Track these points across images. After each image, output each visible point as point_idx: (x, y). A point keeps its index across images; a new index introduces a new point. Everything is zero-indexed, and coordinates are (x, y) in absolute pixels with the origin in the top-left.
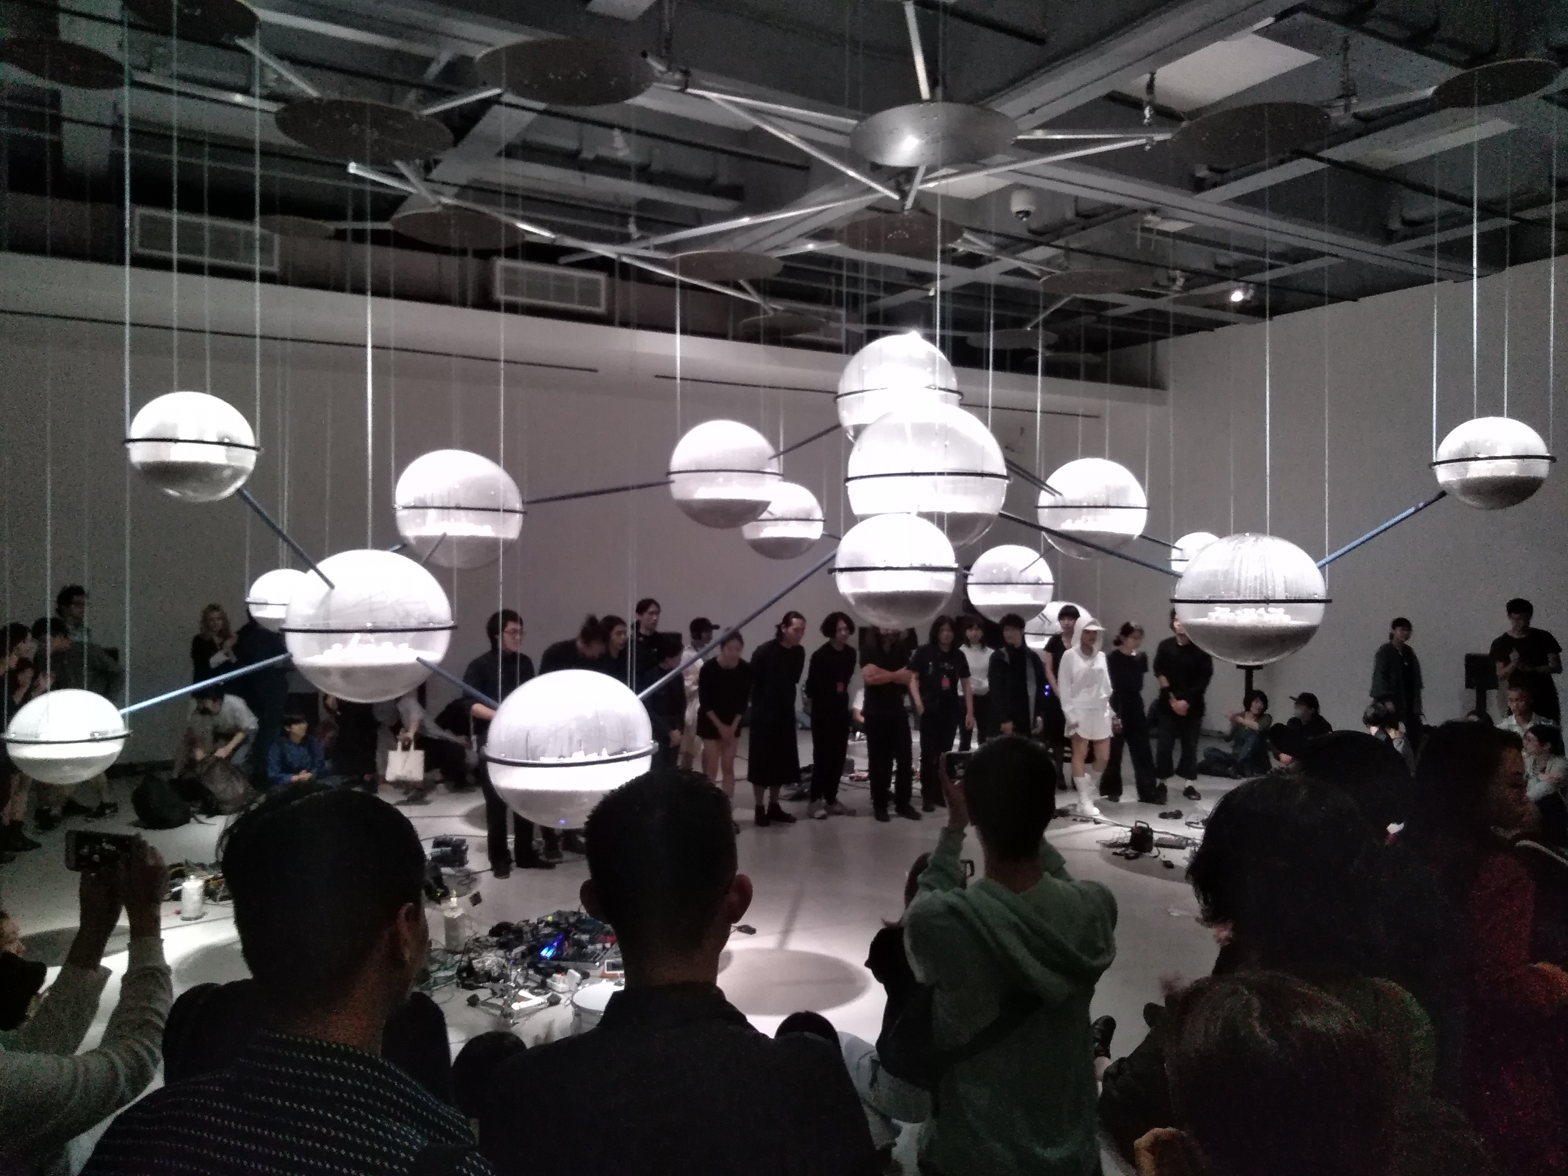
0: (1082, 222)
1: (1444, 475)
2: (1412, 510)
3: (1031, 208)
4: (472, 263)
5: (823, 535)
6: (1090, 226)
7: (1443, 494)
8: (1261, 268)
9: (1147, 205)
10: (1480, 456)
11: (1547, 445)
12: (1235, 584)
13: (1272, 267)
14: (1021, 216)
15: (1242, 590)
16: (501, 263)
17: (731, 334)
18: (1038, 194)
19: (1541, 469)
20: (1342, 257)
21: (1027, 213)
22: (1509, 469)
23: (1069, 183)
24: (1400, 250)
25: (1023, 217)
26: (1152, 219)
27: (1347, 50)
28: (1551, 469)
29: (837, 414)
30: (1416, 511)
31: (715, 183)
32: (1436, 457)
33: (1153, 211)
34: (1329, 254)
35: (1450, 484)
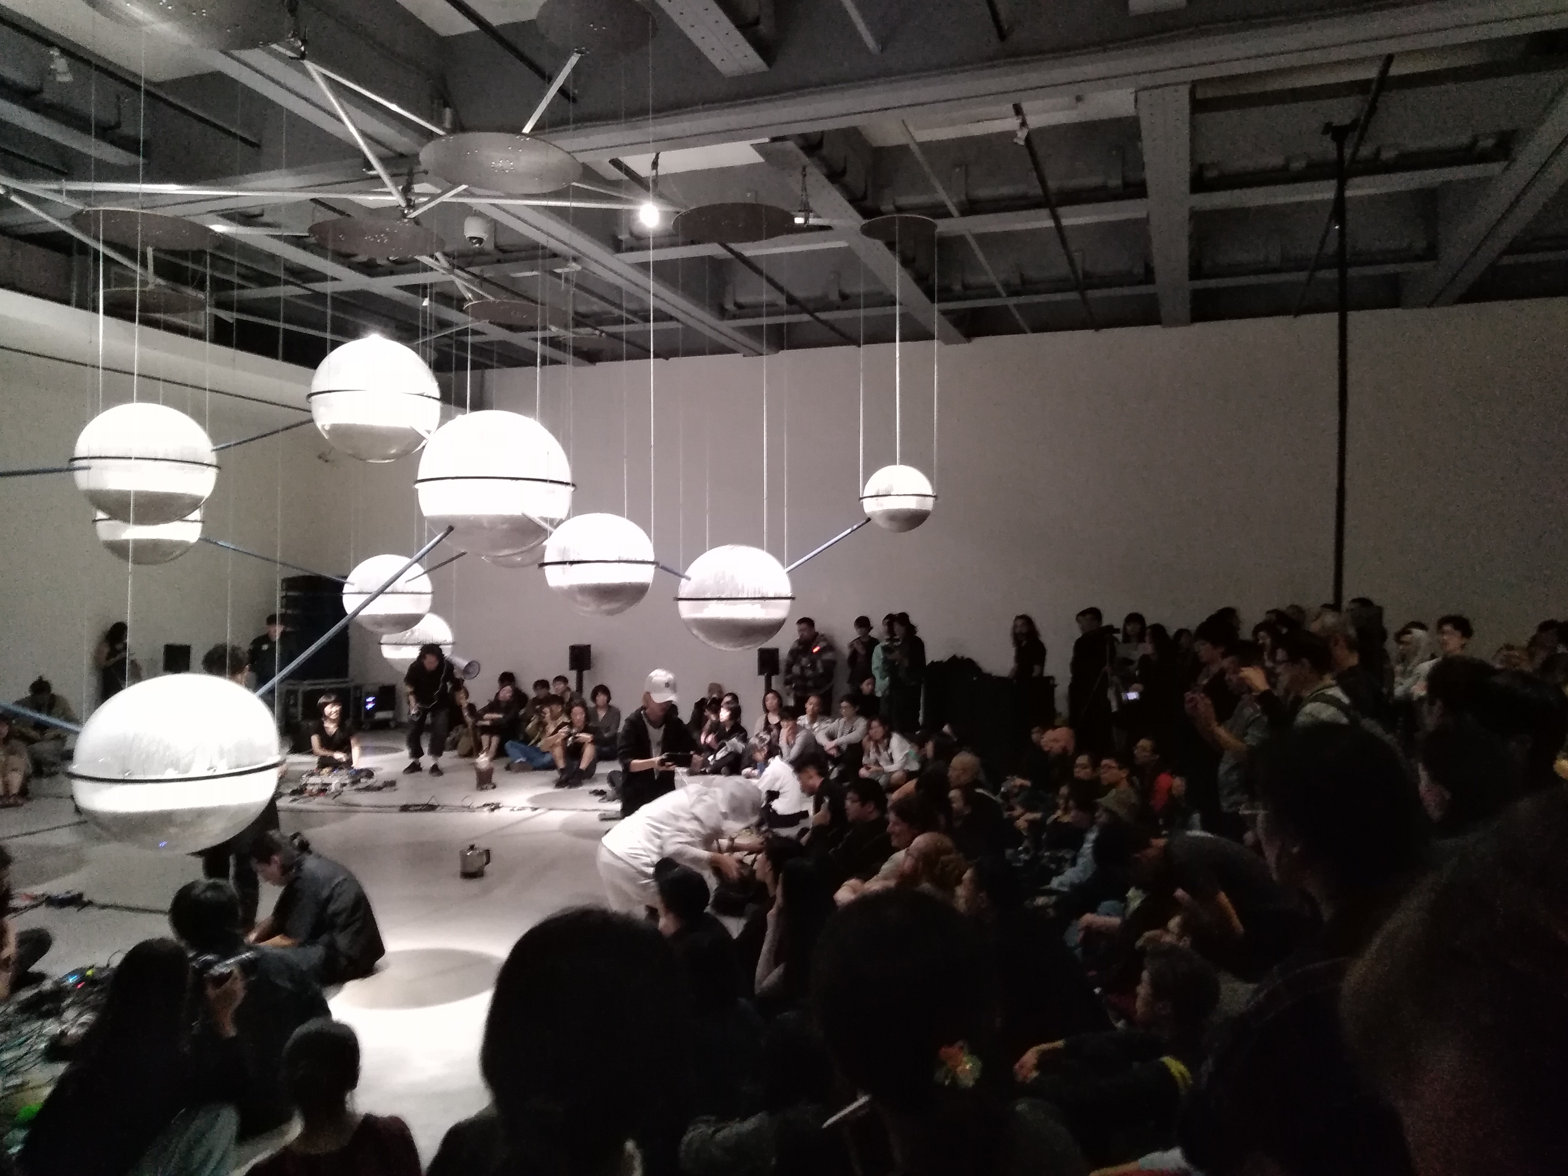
0: (501, 256)
1: (870, 507)
2: (849, 530)
3: (484, 236)
5: (200, 539)
6: (506, 261)
7: (869, 520)
8: (619, 321)
9: (573, 253)
10: (892, 493)
11: (933, 488)
12: (740, 587)
13: (629, 322)
14: (474, 241)
15: (746, 590)
17: (74, 300)
18: (495, 226)
19: (928, 504)
20: (682, 323)
21: (480, 240)
22: (911, 504)
23: (525, 222)
24: (726, 326)
25: (476, 243)
26: (575, 267)
27: (805, 176)
28: (935, 505)
29: (310, 411)
30: (852, 531)
31: (118, 131)
32: (863, 493)
33: (575, 259)
34: (677, 320)
35: (874, 513)
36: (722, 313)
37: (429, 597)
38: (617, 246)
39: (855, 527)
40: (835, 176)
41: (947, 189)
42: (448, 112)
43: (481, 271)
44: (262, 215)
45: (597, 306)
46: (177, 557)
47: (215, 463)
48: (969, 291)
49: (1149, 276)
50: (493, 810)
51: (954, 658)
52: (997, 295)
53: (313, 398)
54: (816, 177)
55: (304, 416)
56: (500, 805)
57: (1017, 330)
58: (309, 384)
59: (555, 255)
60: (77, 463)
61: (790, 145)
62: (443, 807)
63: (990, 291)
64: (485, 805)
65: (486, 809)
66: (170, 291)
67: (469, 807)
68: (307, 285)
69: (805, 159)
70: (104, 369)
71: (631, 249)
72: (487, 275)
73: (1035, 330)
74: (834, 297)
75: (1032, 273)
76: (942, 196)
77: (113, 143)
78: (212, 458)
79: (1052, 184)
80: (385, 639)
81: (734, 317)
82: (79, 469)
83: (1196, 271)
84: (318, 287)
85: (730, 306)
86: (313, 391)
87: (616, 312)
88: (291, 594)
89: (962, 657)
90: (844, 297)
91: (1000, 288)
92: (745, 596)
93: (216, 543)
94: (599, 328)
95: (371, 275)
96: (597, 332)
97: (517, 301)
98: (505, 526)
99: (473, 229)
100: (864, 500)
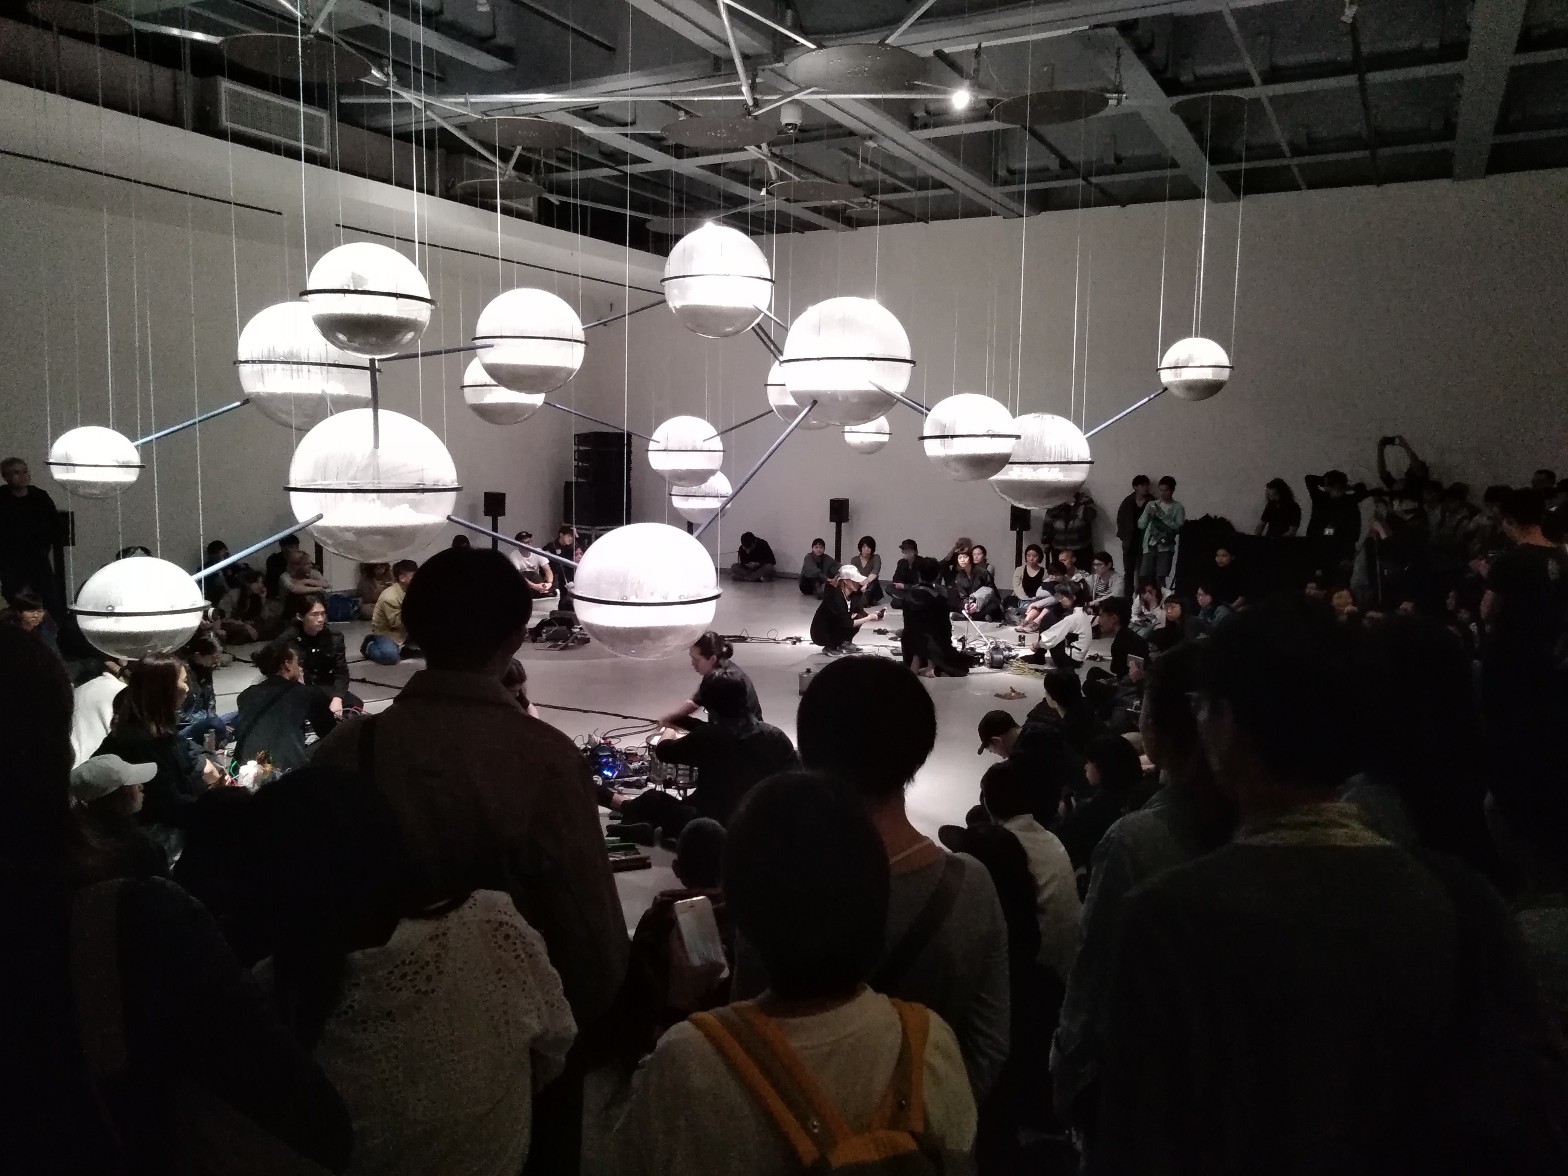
1: (1166, 377)
2: (1147, 399)
3: (798, 122)
4: (187, 79)
5: (544, 402)
7: (1166, 389)
8: (896, 189)
9: (871, 131)
10: (1190, 365)
11: (1230, 359)
12: (1048, 450)
14: (790, 127)
15: (1053, 455)
16: (226, 85)
19: (1225, 375)
21: (792, 126)
22: (1208, 375)
23: (840, 109)
24: (997, 193)
25: (791, 129)
26: (871, 144)
27: (1119, 57)
28: (1231, 376)
29: (663, 294)
30: (1149, 400)
31: (493, 41)
32: (1160, 365)
33: (871, 137)
34: (950, 188)
35: (1171, 383)
36: (996, 180)
37: (722, 454)
38: (913, 124)
39: (1152, 396)
40: (1143, 52)
41: (1253, 58)
42: (789, 13)
43: (781, 150)
44: (597, 108)
45: (872, 174)
46: (526, 419)
47: (583, 340)
48: (1253, 153)
49: (1449, 131)
50: (794, 643)
51: (1207, 517)
52: (1282, 155)
53: (667, 282)
54: (1129, 55)
55: (658, 297)
56: (802, 639)
57: (1294, 187)
58: (662, 269)
59: (851, 133)
60: (479, 342)
61: (1113, 31)
62: (752, 638)
63: (1274, 151)
64: (788, 638)
65: (788, 642)
66: (518, 181)
67: (774, 640)
68: (618, 168)
69: (1121, 41)
70: (502, 259)
71: (925, 126)
72: (785, 154)
73: (1311, 186)
74: (1111, 161)
75: (1322, 132)
76: (1249, 65)
77: (488, 52)
78: (580, 335)
79: (1365, 50)
80: (675, 490)
81: (1006, 183)
82: (482, 347)
83: (1502, 126)
84: (628, 169)
85: (1002, 173)
86: (666, 276)
87: (890, 180)
88: (581, 448)
89: (1216, 517)
90: (1118, 160)
91: (1285, 148)
92: (1052, 460)
93: (554, 406)
94: (872, 196)
95: (679, 156)
96: (870, 201)
97: (819, 180)
98: (856, 400)
99: (790, 117)
100: (1162, 371)
